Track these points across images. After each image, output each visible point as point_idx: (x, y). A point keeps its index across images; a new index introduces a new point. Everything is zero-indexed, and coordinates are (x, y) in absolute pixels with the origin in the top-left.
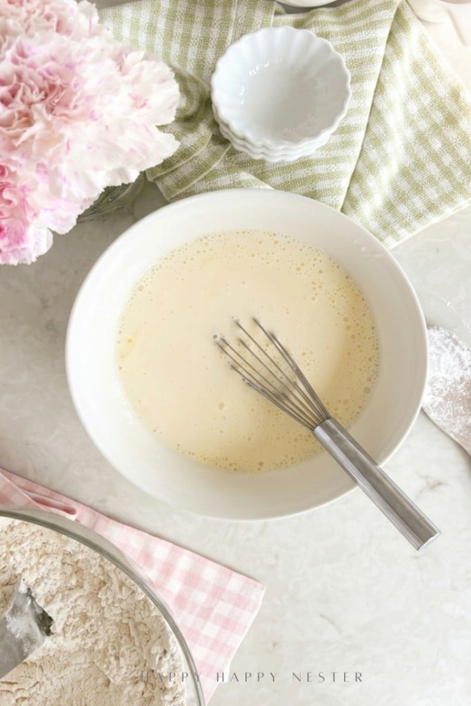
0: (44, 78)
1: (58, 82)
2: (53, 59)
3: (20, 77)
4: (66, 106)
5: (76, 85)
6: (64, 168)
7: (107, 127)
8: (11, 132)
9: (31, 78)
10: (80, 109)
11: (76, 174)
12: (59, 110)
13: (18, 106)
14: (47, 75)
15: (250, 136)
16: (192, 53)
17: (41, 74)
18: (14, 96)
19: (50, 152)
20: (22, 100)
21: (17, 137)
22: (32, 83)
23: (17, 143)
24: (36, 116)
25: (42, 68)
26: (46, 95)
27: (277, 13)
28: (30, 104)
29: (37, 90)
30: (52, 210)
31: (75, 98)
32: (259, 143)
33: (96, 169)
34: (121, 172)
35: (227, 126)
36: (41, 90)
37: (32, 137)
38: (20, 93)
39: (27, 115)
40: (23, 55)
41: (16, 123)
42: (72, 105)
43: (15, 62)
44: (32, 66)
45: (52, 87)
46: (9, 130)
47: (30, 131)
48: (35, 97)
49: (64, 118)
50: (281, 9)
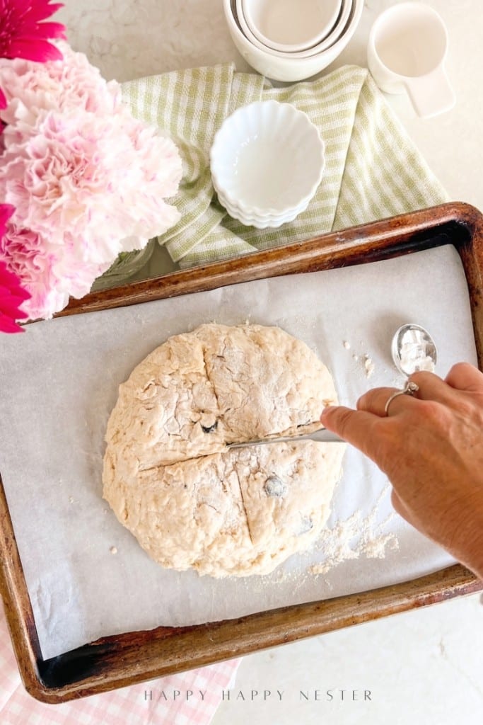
0: (72, 152)
1: (83, 156)
2: (80, 134)
3: (52, 151)
4: (89, 179)
5: (97, 160)
6: (87, 236)
7: (122, 198)
8: (44, 202)
9: (60, 151)
10: (100, 182)
11: (95, 241)
12: (83, 183)
13: (50, 178)
14: (74, 149)
15: (242, 204)
16: (195, 125)
17: (68, 148)
18: (46, 168)
19: (75, 221)
20: (53, 173)
21: (49, 206)
22: (61, 156)
23: (49, 212)
24: (64, 189)
25: (70, 142)
26: (73, 168)
27: (266, 88)
28: (59, 177)
29: (65, 163)
30: (71, 278)
31: (96, 171)
32: (249, 212)
33: (113, 237)
34: (134, 239)
35: (223, 195)
36: (69, 163)
37: (60, 207)
38: (51, 166)
39: (57, 186)
40: (55, 130)
41: (48, 193)
42: (94, 178)
43: (48, 136)
44: (62, 140)
45: (78, 161)
46: (42, 200)
47: (59, 201)
48: (64, 169)
49: (87, 190)
50: (269, 84)
